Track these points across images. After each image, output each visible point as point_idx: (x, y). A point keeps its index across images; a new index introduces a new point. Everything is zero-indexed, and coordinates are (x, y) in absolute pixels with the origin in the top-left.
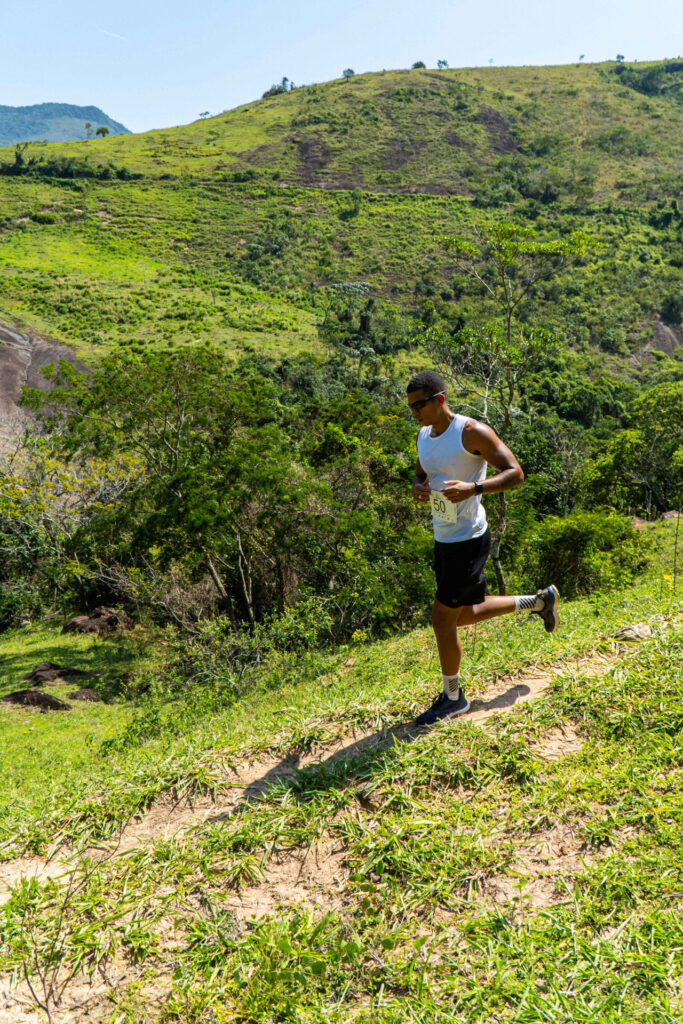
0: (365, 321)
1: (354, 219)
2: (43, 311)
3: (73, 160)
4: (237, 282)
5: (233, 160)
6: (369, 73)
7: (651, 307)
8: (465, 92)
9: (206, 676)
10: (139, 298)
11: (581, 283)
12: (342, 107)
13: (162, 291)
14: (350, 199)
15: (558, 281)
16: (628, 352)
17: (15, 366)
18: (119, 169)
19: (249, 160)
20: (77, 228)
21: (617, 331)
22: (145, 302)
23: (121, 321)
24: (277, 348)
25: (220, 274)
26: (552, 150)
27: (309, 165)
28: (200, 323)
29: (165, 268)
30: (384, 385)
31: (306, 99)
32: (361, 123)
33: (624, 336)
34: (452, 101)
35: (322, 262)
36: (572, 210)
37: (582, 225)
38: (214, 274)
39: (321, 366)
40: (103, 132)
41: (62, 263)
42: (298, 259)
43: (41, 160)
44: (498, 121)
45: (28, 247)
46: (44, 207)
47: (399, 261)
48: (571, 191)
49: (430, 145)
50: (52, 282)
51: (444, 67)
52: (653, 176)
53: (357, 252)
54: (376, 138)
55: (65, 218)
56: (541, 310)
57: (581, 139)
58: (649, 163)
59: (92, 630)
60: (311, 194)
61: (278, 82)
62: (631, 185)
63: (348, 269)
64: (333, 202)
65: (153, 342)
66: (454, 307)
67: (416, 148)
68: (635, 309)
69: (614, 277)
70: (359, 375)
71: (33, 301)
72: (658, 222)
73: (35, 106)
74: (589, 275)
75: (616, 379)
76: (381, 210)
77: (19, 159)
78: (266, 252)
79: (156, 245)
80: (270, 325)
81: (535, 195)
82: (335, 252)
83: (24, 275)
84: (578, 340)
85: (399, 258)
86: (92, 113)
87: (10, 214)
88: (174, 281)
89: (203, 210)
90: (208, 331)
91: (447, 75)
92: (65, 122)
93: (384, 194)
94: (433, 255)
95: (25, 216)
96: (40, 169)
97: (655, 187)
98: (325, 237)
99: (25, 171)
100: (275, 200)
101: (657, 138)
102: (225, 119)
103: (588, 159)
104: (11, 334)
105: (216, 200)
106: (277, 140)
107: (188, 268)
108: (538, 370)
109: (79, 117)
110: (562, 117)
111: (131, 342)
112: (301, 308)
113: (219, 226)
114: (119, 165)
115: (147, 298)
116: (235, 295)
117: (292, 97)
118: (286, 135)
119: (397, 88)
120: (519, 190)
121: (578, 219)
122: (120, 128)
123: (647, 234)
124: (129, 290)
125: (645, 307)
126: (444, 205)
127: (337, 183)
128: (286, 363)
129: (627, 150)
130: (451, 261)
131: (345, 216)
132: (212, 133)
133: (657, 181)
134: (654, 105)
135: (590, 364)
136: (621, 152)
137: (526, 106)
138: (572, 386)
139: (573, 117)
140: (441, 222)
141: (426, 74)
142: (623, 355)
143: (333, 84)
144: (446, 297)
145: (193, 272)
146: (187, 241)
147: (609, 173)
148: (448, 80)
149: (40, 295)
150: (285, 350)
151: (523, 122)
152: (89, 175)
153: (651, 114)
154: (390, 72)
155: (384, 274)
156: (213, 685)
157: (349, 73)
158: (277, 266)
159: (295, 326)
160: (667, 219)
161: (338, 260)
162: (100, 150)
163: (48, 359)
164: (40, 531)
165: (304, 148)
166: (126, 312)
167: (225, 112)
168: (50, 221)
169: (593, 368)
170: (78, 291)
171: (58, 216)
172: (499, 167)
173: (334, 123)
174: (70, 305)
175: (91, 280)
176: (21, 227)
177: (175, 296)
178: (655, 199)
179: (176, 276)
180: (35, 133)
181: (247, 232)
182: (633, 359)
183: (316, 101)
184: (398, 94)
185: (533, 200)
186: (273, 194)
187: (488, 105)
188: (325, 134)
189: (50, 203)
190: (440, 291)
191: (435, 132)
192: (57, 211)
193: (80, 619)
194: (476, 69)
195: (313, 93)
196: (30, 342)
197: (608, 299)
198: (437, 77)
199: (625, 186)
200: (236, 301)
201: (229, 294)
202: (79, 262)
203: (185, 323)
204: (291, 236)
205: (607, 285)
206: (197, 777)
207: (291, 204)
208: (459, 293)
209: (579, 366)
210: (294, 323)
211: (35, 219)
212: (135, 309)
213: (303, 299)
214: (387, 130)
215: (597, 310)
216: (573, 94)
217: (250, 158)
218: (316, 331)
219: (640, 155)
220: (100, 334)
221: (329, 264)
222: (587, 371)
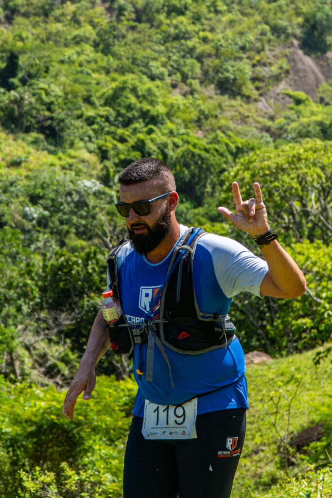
7: (285, 30)
16: (255, 94)
33: (248, 71)
56: (130, 36)
68: (263, 33)
75: (238, 133)
84: (185, 78)
108: (127, 124)
125: (277, 30)
135: (202, 112)
138: (176, 146)
142: (248, 99)
169: (207, 118)
182: (262, 104)
197: (225, 18)
209: (187, 116)
215: (210, 35)
222: (199, 123)
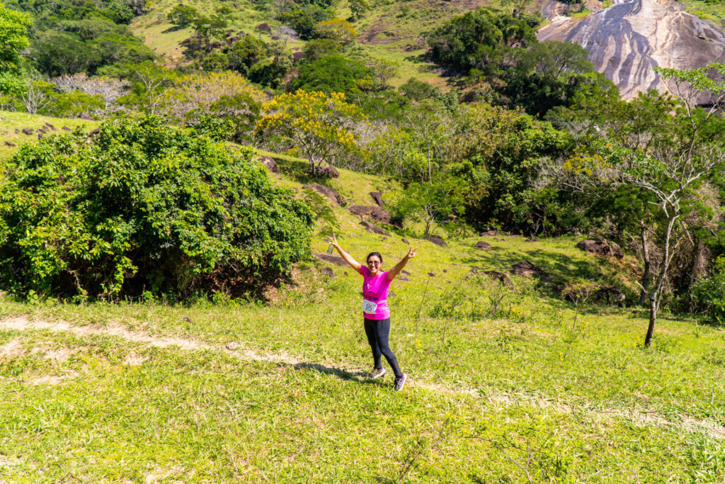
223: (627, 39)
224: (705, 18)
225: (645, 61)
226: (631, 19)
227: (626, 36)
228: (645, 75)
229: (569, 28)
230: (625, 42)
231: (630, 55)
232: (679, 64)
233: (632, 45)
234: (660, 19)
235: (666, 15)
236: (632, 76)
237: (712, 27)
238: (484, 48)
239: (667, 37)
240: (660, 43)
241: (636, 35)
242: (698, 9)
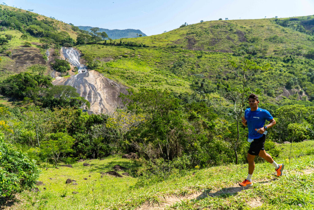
0: (202, 84)
1: (201, 58)
2: (123, 79)
3: (133, 42)
4: (170, 73)
5: (171, 43)
6: (207, 21)
7: (282, 84)
8: (232, 26)
9: (156, 173)
10: (146, 76)
11: (262, 77)
12: (200, 30)
13: (152, 75)
14: (200, 53)
15: (256, 76)
16: (275, 96)
17: (116, 91)
18: (144, 45)
19: (175, 43)
20: (133, 59)
21: (272, 90)
22: (147, 77)
23: (141, 82)
24: (179, 90)
25: (166, 71)
26: (256, 41)
27: (190, 44)
28: (160, 83)
29: (153, 69)
30: (206, 101)
31: (191, 28)
32: (204, 34)
33: (274, 92)
34: (229, 28)
35: (192, 69)
36: (261, 57)
37: (263, 61)
38: (164, 71)
39: (190, 96)
40: (140, 36)
41: (128, 67)
42: (186, 68)
43: (126, 42)
44: (241, 34)
45: (121, 63)
46: (126, 53)
47: (212, 69)
48: (260, 52)
49: (222, 40)
50: (126, 72)
51: (227, 20)
52: (285, 49)
53: (201, 67)
54: (208, 38)
55: (130, 56)
56: (250, 84)
57: (264, 38)
58: (284, 45)
59: (129, 158)
60: (190, 51)
61: (184, 24)
62: (278, 51)
63: (199, 71)
64: (196, 54)
65: (148, 87)
66: (226, 82)
67: (218, 40)
68: (278, 85)
69: (272, 76)
70: (200, 99)
71: (121, 76)
72: (286, 61)
73: (126, 30)
74: (265, 75)
75: (271, 103)
76: (208, 56)
77: (121, 42)
78: (178, 66)
79: (151, 63)
80: (177, 84)
81: (250, 53)
82: (195, 66)
83: (120, 70)
85: (212, 68)
86: (138, 31)
87: (118, 55)
88: (155, 72)
89: (163, 55)
90: (162, 85)
91: (228, 22)
92: (132, 33)
93: (209, 52)
94: (221, 68)
95: (121, 55)
96: (125, 44)
97: (285, 52)
98: (193, 63)
99: (122, 45)
100: (181, 53)
101: (286, 38)
102: (170, 33)
103: (266, 44)
104: (115, 84)
105: (166, 52)
106: (183, 38)
107: (158, 69)
109: (135, 32)
110: (259, 33)
111: (143, 87)
112: (186, 80)
113: (167, 59)
114: (144, 44)
115: (148, 76)
116: (169, 76)
117: (187, 27)
118: (185, 37)
119: (215, 25)
120: (246, 52)
121: (262, 60)
122: (145, 35)
123: (282, 64)
124: (144, 74)
125: (280, 84)
126: (225, 55)
127: (197, 49)
128: (181, 94)
129: (277, 42)
130: (226, 70)
131: (199, 57)
132: (166, 36)
133: (286, 50)
134: (286, 29)
135: (264, 99)
136: (276, 42)
137: (249, 30)
139: (262, 33)
140: (224, 60)
141: (222, 22)
143: (198, 24)
144: (224, 79)
145: (159, 70)
146: (158, 63)
147: (271, 48)
148: (228, 23)
149: (123, 74)
150: (181, 91)
151: (248, 34)
152: (136, 46)
153: (285, 32)
154: (213, 21)
155: (208, 72)
156: (158, 175)
157: (202, 21)
158: (180, 70)
159: (184, 85)
160: (288, 60)
161: (196, 69)
162: (139, 41)
163: (124, 90)
164: (118, 132)
165: (189, 40)
166: (143, 80)
167: (170, 31)
168: (127, 57)
169: (265, 100)
170: (132, 74)
171: (128, 56)
172: (241, 46)
173: (197, 34)
174: (130, 77)
175: (135, 71)
176: (120, 58)
177: (155, 76)
178: (285, 55)
179: (155, 71)
180: (125, 36)
181: (174, 61)
182: (276, 98)
183: (193, 28)
184: (214, 26)
185: (250, 54)
186: (181, 51)
187: (238, 29)
188: (195, 37)
189: (127, 52)
190: (223, 78)
191: (224, 36)
192: (128, 54)
193: (126, 155)
194: (236, 20)
195: (192, 26)
196: (120, 86)
197: (270, 81)
198: (225, 22)
199: (276, 51)
200: (170, 78)
201: (168, 76)
202: (132, 67)
203: (157, 83)
204: (184, 62)
205: (270, 78)
206: (155, 198)
207: (185, 54)
208: (228, 78)
209: (261, 99)
210: (184, 84)
211: (123, 56)
212: (145, 79)
213: (187, 78)
214: (211, 36)
215: (266, 84)
216: (263, 26)
217: (176, 42)
218: (189, 87)
219: (281, 42)
220: (136, 85)
221: (194, 70)
223: (87, 85)
224: (111, 79)
225: (95, 93)
226: (87, 78)
227: (86, 84)
228: (97, 98)
229: (64, 81)
230: (87, 87)
231: (90, 91)
232: (107, 94)
233: (89, 87)
234: (97, 79)
235: (98, 77)
236: (92, 99)
237: (114, 82)
238: (29, 88)
239: (101, 85)
240: (99, 87)
241: (90, 84)
242: (108, 76)
